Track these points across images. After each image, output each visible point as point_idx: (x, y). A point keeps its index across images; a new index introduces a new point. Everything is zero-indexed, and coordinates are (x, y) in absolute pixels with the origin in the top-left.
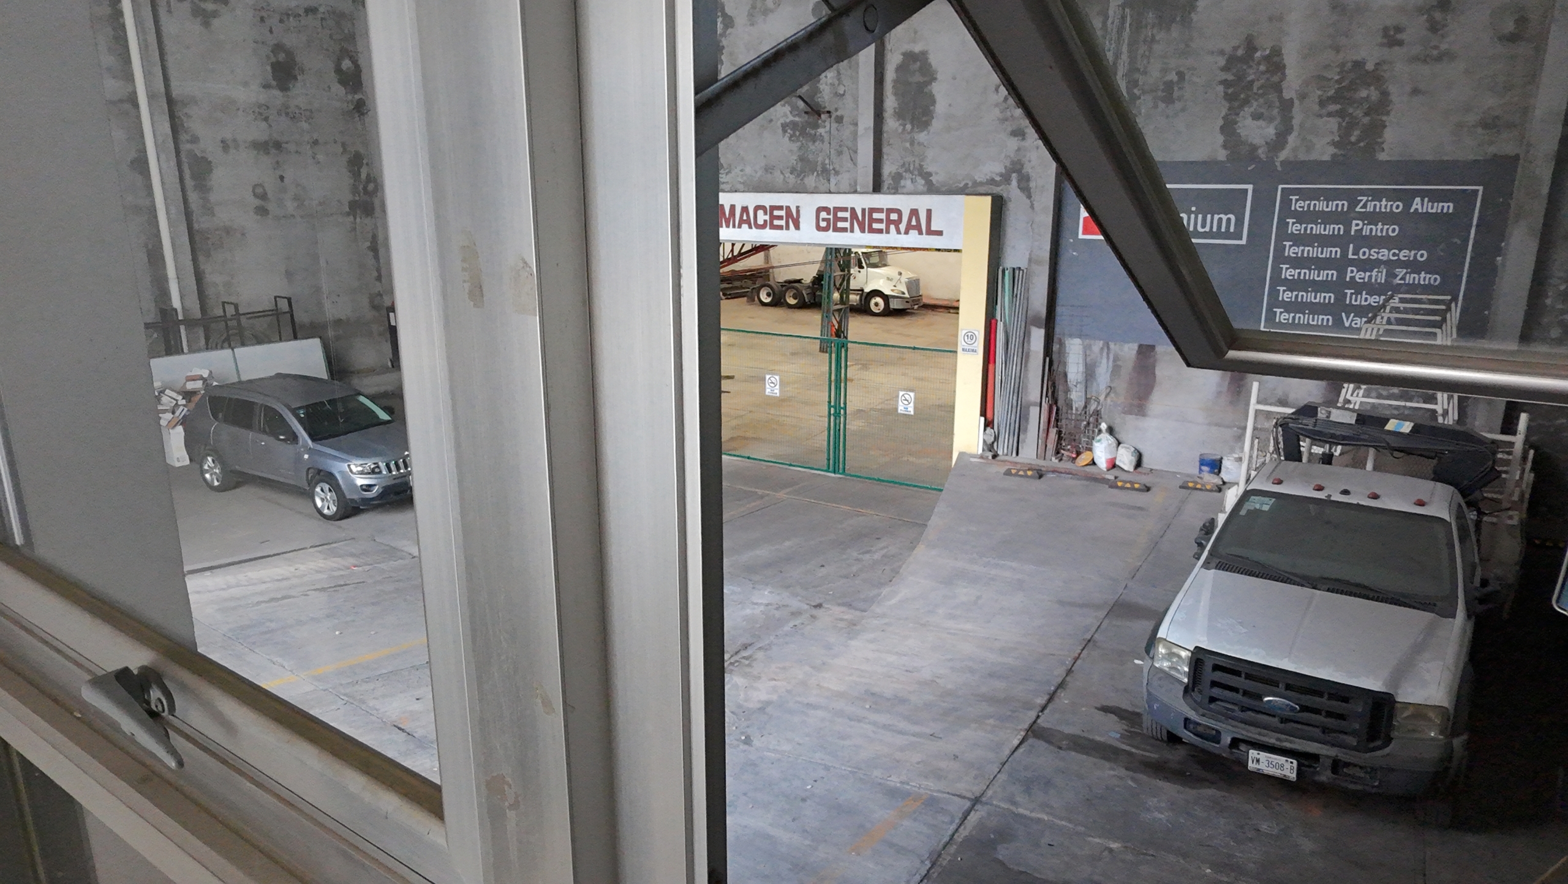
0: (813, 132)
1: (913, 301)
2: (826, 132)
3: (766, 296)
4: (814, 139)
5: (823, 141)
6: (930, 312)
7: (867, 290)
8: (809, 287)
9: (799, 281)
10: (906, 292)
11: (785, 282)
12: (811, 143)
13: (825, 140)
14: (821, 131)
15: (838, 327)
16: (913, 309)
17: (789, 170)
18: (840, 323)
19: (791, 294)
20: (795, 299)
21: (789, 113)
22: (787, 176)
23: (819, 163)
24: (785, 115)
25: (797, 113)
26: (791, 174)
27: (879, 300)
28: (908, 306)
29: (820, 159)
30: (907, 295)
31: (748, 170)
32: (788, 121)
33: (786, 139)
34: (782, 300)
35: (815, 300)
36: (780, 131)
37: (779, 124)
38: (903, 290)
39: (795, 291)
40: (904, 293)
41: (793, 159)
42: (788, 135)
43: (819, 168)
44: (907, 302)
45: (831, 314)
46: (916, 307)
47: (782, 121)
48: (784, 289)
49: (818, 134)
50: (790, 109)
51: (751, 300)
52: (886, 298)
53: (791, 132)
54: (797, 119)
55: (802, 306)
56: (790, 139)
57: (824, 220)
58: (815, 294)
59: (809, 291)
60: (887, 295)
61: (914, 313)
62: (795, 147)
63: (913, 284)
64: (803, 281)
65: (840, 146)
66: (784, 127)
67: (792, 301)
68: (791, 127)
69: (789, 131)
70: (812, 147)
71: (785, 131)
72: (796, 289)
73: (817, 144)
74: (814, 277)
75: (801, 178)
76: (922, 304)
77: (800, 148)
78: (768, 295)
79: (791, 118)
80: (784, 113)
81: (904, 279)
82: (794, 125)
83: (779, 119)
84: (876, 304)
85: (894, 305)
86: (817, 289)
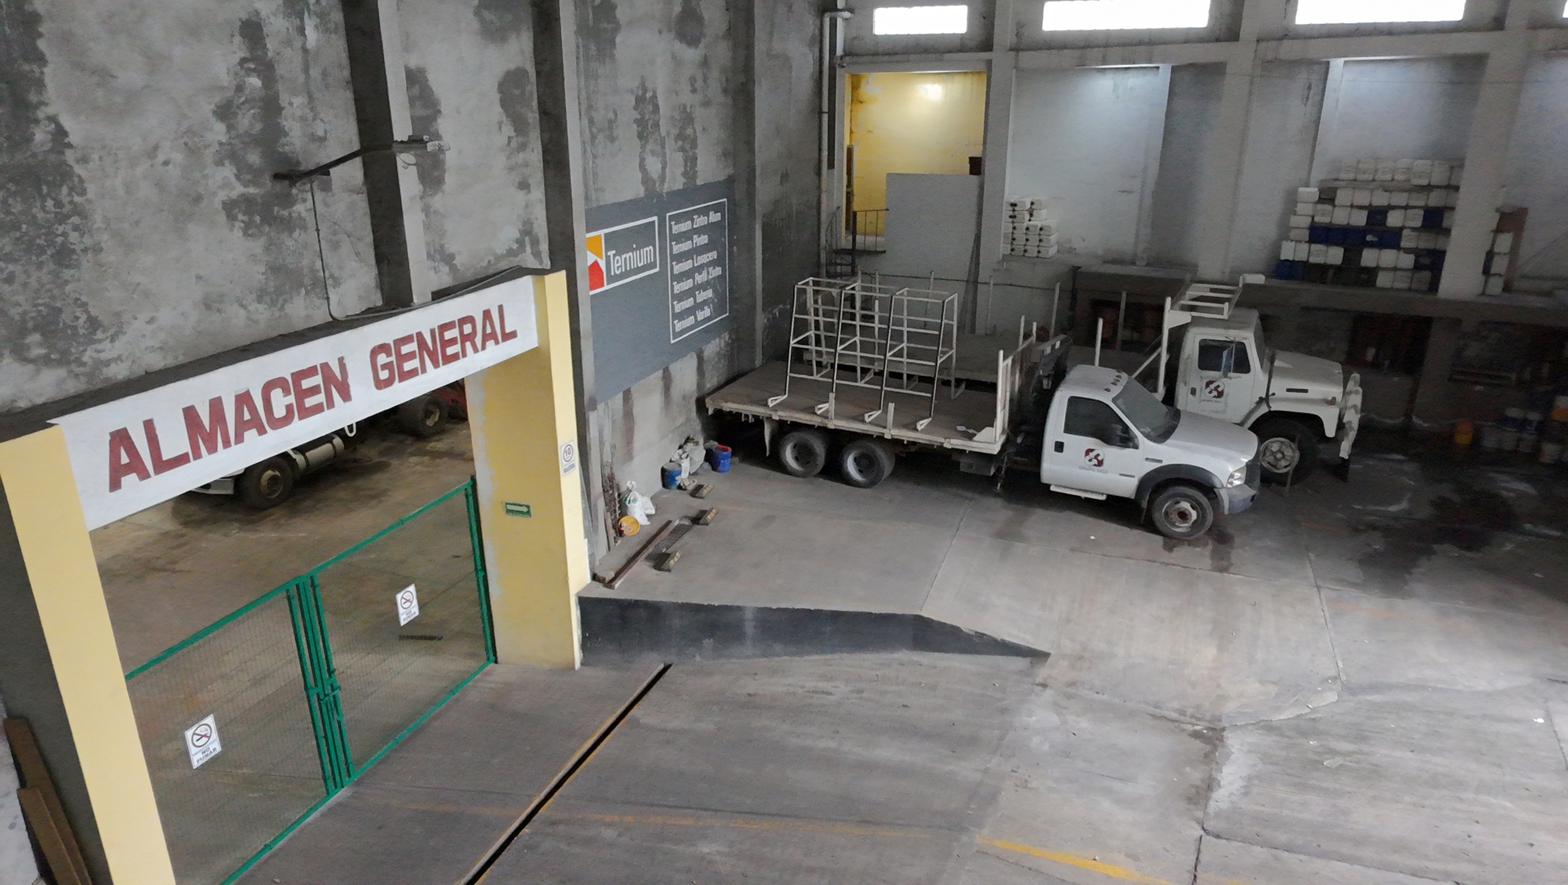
0: (285, 213)
2: (308, 210)
4: (289, 225)
5: (304, 228)
12: (286, 233)
13: (309, 225)
14: (300, 208)
17: (254, 296)
21: (233, 179)
22: (251, 308)
23: (306, 271)
24: (226, 185)
25: (248, 177)
26: (259, 302)
29: (305, 262)
31: (166, 316)
32: (234, 195)
33: (238, 233)
36: (222, 218)
37: (218, 204)
41: (257, 273)
42: (238, 224)
43: (307, 281)
47: (222, 195)
49: (294, 215)
50: (235, 171)
53: (246, 218)
54: (252, 190)
56: (245, 234)
57: (384, 367)
62: (257, 246)
65: (335, 233)
66: (229, 207)
68: (243, 207)
69: (240, 217)
70: (290, 243)
71: (231, 217)
73: (296, 234)
75: (279, 306)
77: (267, 249)
79: (239, 189)
80: (224, 178)
82: (247, 202)
83: (215, 194)
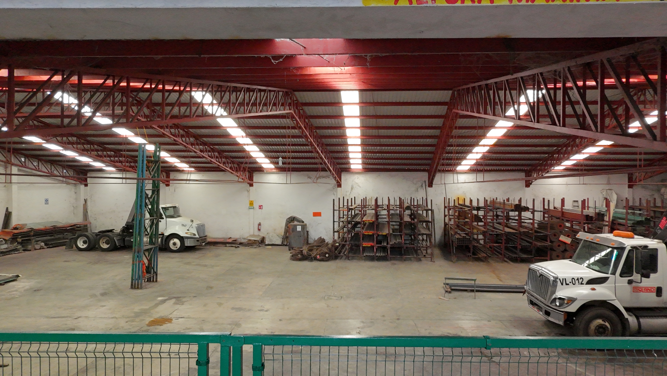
1: (202, 240)
3: (82, 244)
6: (212, 247)
7: (167, 234)
8: (119, 235)
9: (111, 231)
10: (196, 234)
11: (100, 232)
15: (148, 264)
16: (201, 246)
18: (150, 261)
19: (104, 241)
20: (108, 244)
27: (176, 240)
28: (198, 243)
30: (197, 236)
34: (97, 246)
35: (124, 244)
38: (194, 233)
39: (108, 239)
40: (195, 235)
44: (198, 241)
45: (142, 253)
46: (204, 244)
48: (98, 237)
51: (70, 247)
52: (181, 239)
55: (114, 248)
58: (124, 239)
59: (119, 237)
60: (182, 237)
61: (202, 249)
63: (201, 228)
64: (114, 231)
67: (105, 246)
72: (108, 236)
74: (123, 227)
76: (207, 242)
78: (85, 242)
81: (195, 225)
84: (175, 244)
85: (188, 243)
86: (126, 236)
